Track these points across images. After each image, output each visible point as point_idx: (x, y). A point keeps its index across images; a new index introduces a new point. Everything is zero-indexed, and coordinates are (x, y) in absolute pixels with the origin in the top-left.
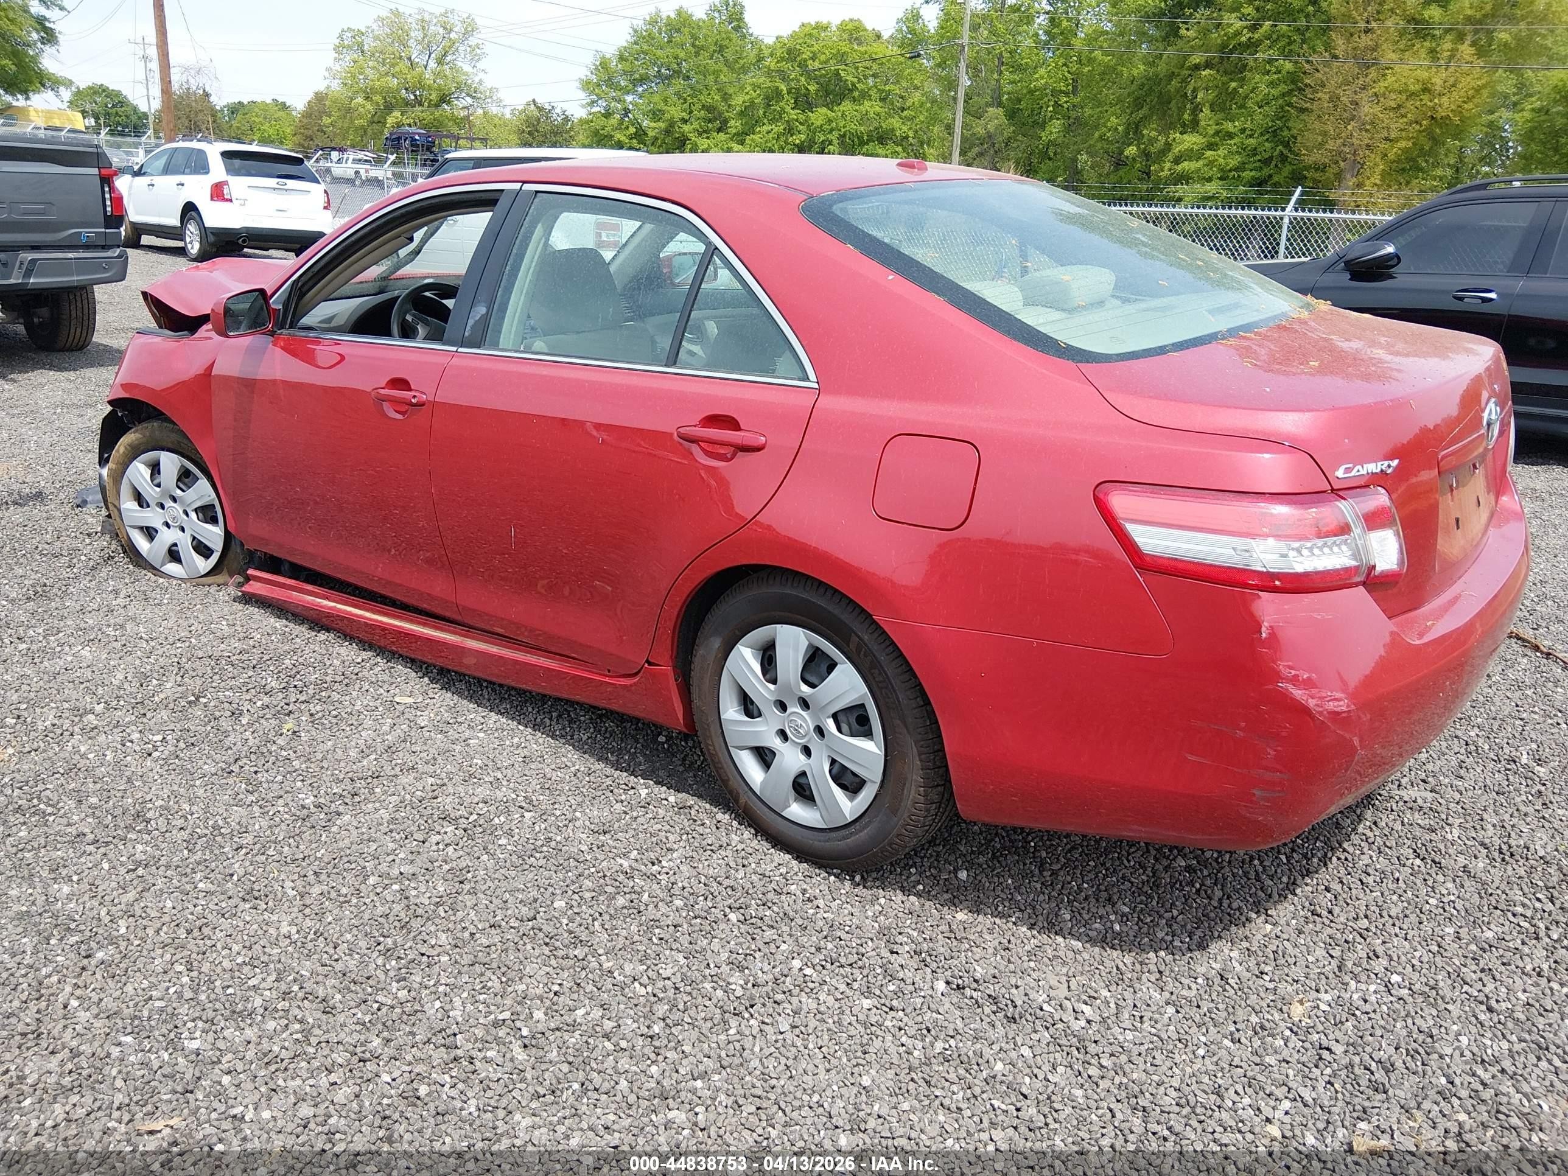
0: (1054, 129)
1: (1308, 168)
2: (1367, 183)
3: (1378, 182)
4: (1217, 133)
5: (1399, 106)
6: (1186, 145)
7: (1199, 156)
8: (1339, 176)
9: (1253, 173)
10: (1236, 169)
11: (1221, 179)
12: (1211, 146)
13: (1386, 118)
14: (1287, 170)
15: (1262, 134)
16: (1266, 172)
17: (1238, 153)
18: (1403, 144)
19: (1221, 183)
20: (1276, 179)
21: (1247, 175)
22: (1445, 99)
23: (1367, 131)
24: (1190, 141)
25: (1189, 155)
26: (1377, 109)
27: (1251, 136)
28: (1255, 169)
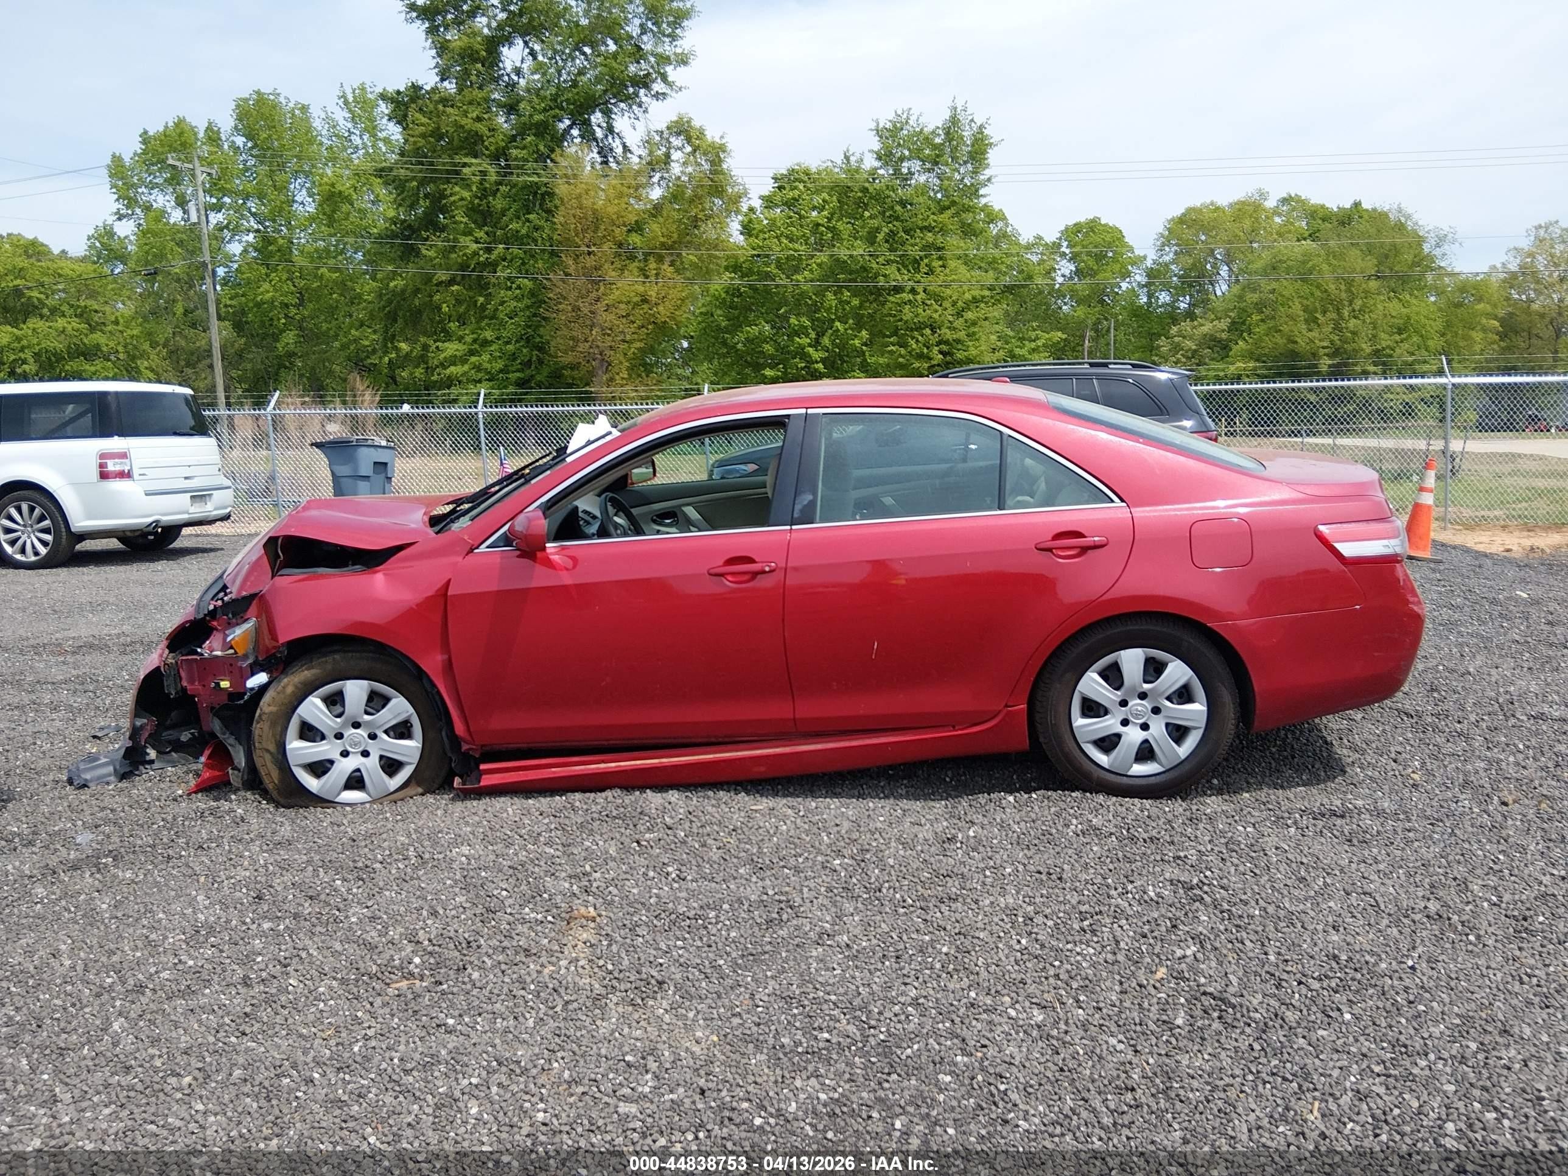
0: (290, 338)
1: (563, 368)
2: (617, 377)
3: (626, 376)
4: (475, 341)
5: (628, 315)
6: (448, 353)
7: (464, 361)
8: (592, 374)
9: (518, 374)
10: (501, 371)
11: (489, 380)
12: (472, 353)
13: (622, 323)
14: (545, 371)
15: (517, 341)
16: (528, 372)
17: (500, 357)
18: (638, 345)
19: (491, 384)
20: (538, 378)
21: (514, 376)
22: (661, 308)
23: (609, 335)
24: (452, 348)
25: (453, 361)
26: (612, 317)
27: (508, 343)
28: (518, 371)
